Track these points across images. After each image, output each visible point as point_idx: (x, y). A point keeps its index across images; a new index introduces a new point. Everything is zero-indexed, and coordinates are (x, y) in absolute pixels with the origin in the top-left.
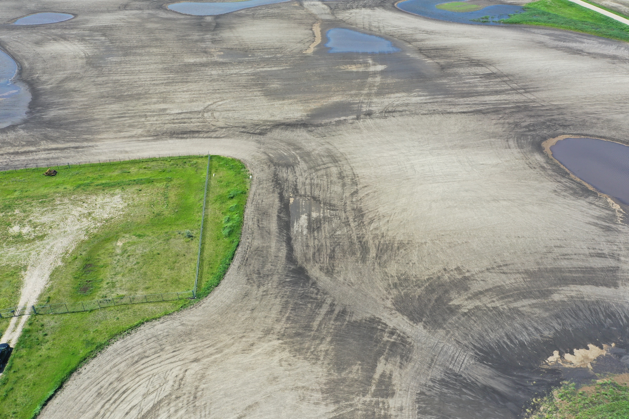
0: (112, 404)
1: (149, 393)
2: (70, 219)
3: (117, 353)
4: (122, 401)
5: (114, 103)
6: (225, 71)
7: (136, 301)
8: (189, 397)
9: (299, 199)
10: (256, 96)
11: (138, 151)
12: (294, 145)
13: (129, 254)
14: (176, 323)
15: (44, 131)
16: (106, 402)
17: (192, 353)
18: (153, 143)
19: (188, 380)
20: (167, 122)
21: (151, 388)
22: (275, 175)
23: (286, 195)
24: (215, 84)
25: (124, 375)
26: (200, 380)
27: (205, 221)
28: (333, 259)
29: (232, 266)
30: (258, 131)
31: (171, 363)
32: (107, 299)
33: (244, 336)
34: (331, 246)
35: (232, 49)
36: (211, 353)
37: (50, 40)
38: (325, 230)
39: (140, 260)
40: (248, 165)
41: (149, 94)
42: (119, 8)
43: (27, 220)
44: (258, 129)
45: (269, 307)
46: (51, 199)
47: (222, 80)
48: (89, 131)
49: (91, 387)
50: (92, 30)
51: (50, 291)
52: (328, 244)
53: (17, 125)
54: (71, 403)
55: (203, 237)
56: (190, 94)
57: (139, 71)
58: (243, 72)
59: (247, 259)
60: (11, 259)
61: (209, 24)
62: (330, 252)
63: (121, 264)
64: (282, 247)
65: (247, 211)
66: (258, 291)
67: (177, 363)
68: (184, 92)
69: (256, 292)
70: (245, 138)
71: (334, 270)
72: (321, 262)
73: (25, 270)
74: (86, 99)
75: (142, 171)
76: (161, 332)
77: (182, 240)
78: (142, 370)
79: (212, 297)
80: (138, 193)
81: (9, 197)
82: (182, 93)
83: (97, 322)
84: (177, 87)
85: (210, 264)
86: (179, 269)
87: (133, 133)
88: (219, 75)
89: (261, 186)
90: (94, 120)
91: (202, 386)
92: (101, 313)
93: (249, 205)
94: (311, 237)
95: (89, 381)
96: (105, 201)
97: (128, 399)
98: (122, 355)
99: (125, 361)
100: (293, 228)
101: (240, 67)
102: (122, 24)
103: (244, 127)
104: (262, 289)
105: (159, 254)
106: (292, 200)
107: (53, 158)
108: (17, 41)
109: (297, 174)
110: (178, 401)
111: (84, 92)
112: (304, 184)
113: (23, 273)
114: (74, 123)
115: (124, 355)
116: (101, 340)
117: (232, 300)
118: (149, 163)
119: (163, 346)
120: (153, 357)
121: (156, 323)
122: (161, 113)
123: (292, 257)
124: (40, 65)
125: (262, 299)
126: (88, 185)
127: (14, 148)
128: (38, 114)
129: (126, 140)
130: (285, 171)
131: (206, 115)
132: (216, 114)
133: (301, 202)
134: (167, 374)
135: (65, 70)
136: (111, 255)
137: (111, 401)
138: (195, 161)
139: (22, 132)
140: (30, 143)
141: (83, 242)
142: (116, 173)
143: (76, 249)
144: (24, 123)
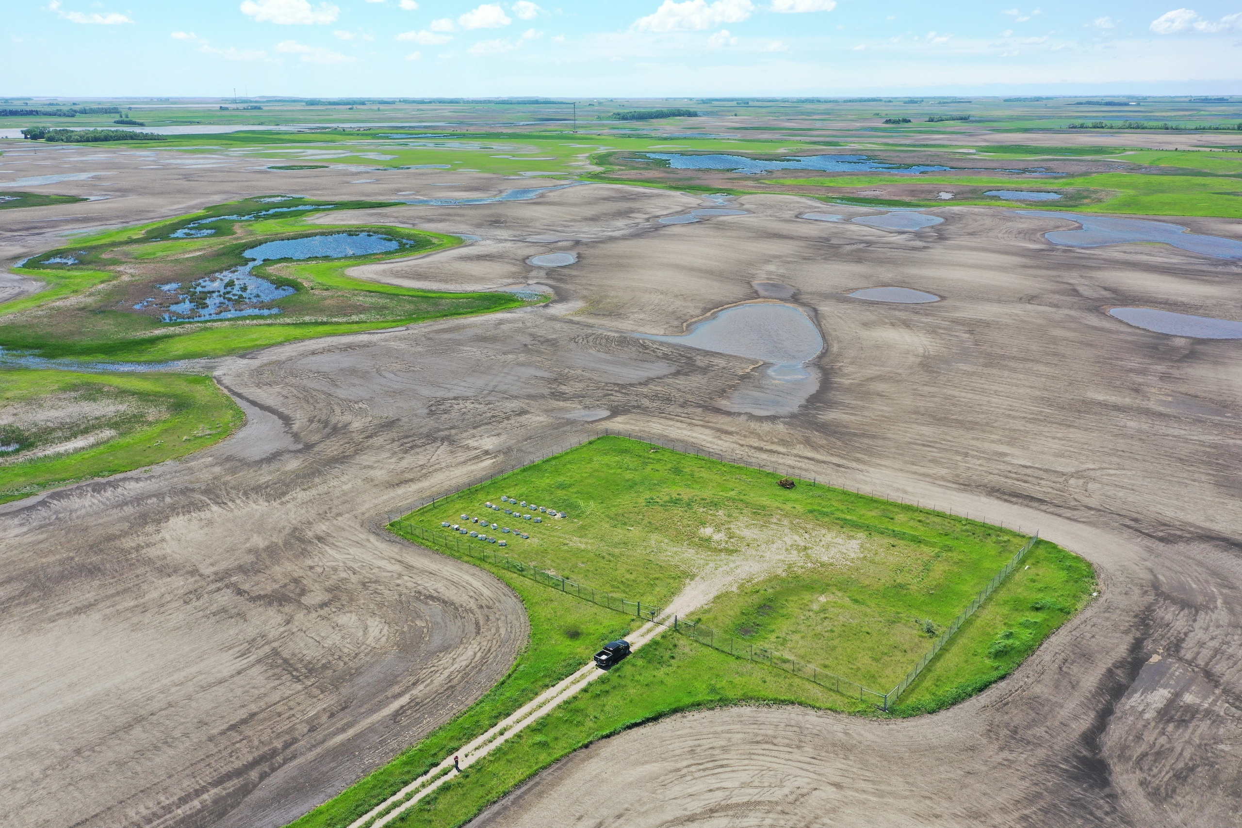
0: (700, 770)
1: (751, 785)
2: (779, 544)
3: (739, 719)
4: (713, 774)
5: (928, 424)
6: (1156, 427)
7: (800, 674)
8: (800, 821)
9: (1171, 663)
10: (1194, 481)
11: (924, 496)
12: (1225, 578)
13: (827, 615)
14: (838, 728)
15: (809, 433)
16: (695, 765)
17: (838, 773)
18: (955, 493)
19: (810, 801)
20: (996, 472)
21: (756, 781)
22: (1149, 609)
23: (1148, 645)
24: (1122, 441)
25: (732, 748)
26: (828, 812)
27: (969, 622)
28: (1181, 781)
29: (973, 700)
30: (1161, 534)
31: (801, 769)
32: (766, 654)
33: (931, 798)
34: (1191, 759)
35: (1196, 397)
36: (865, 789)
37: (886, 324)
38: (1194, 731)
39: (838, 630)
40: (1102, 576)
41: (992, 427)
42: (1021, 299)
43: (727, 527)
44: (1162, 531)
45: (999, 785)
46: (769, 513)
47: (1140, 439)
48: (869, 451)
49: (688, 739)
50: (956, 321)
51: (705, 613)
52: (1187, 754)
53: (779, 418)
54: (656, 742)
55: (952, 641)
56: (1063, 445)
57: (996, 391)
58: (1195, 438)
59: (1007, 703)
60: (684, 561)
61: (1175, 349)
62: (1182, 768)
63: (809, 623)
64: (1085, 717)
65: (1053, 639)
66: (997, 754)
67: (809, 773)
68: (1054, 438)
69: (992, 753)
70: (1125, 536)
71: (1172, 797)
72: (1152, 773)
73: (692, 579)
74: (890, 409)
75: (912, 523)
76: (811, 727)
77: (915, 632)
78: (758, 755)
79: (913, 723)
80: (888, 549)
81: (721, 493)
82: (1050, 439)
83: (738, 673)
84: (1046, 429)
85: (938, 680)
86: (886, 665)
87: (931, 472)
88: (1139, 431)
89: (1107, 615)
90: (885, 439)
91: (826, 820)
92: (750, 666)
93: (1063, 632)
94: (1155, 728)
95: (691, 731)
96: (835, 541)
97: (722, 776)
98: (745, 724)
99: (745, 733)
100: (1128, 699)
101: (1193, 428)
102: (1010, 321)
103: (1135, 520)
104: (1005, 754)
105: (868, 633)
106: (1155, 659)
107: (800, 468)
108: (840, 318)
109: (1197, 625)
110: (781, 816)
111: (893, 399)
112: (1201, 644)
113: (688, 581)
114: (855, 435)
115: (747, 727)
116: (731, 695)
117: (943, 744)
118: (930, 516)
119: (803, 744)
120: (781, 748)
121: (811, 712)
122: (994, 458)
123: (1094, 739)
124: (852, 353)
125: (995, 768)
126: (826, 514)
127: (761, 442)
128: (814, 412)
129: (916, 477)
130: (1174, 611)
131: (1072, 481)
132: (1092, 486)
133: (1174, 668)
134: (787, 778)
135: (884, 366)
136: (804, 607)
137: (701, 767)
138: (1006, 538)
139: (780, 427)
140: (783, 442)
141: (777, 577)
142: (873, 514)
143: (764, 581)
144: (790, 417)
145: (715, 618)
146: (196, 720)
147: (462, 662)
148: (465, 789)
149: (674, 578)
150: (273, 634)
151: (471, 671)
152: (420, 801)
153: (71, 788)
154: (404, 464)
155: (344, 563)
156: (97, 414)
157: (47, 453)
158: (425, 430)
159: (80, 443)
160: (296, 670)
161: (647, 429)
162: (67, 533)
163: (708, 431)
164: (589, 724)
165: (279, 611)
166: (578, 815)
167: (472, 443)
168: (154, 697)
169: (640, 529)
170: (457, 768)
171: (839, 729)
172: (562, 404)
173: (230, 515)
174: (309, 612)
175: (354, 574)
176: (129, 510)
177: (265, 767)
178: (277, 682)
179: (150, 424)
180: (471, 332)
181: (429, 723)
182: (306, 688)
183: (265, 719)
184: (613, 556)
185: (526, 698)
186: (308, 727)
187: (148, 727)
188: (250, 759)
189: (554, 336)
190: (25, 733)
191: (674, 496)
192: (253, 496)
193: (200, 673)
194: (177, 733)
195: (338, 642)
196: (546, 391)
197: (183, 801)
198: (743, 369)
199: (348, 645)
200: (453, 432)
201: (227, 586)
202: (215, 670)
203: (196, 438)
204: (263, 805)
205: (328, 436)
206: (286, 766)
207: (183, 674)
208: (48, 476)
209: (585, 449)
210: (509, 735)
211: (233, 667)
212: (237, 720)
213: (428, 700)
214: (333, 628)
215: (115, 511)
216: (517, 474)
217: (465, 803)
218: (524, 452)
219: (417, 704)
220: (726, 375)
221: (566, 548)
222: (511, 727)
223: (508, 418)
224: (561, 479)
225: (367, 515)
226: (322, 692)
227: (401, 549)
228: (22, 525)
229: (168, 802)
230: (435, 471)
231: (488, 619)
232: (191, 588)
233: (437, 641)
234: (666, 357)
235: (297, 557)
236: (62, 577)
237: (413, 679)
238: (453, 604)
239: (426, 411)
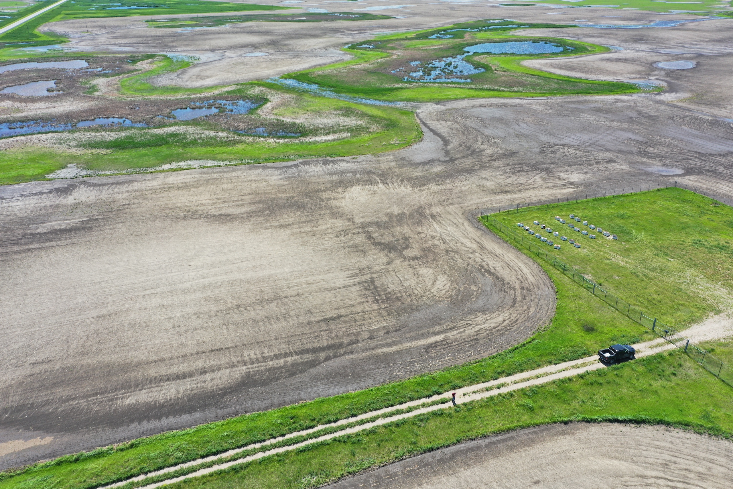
16: (664, 478)
49: (665, 452)
51: (720, 346)
60: (713, 297)
73: (717, 314)
95: (670, 446)
113: (712, 314)
116: (724, 427)
145: (730, 353)
146: (307, 309)
147: (492, 324)
148: (453, 420)
149: (699, 309)
150: (377, 268)
151: (496, 332)
152: (415, 416)
153: (224, 327)
154: (509, 180)
155: (441, 235)
156: (346, 124)
157: (312, 140)
158: (532, 162)
159: (329, 137)
160: (379, 295)
161: (714, 188)
162: (299, 184)
164: (575, 405)
165: (387, 255)
166: (536, 479)
167: (563, 175)
168: (292, 287)
169: (680, 262)
170: (454, 402)
172: (645, 160)
173: (387, 191)
174: (405, 261)
175: (444, 243)
176: (335, 177)
177: (331, 353)
178: (364, 300)
179: (369, 133)
180: (592, 105)
181: (449, 360)
182: (379, 309)
183: (346, 322)
184: (647, 277)
185: (529, 366)
186: (369, 335)
187: (280, 304)
188: (325, 344)
189: (656, 114)
190: (219, 287)
191: (722, 243)
192: (406, 183)
193: (323, 280)
194: (293, 313)
195: (413, 285)
196: (635, 150)
197: (276, 357)
199: (418, 289)
200: (553, 166)
201: (364, 232)
202: (332, 281)
203: (390, 144)
204: (318, 378)
205: (467, 156)
206: (344, 357)
207: (314, 278)
208: (306, 152)
209: (652, 194)
210: (504, 390)
211: (343, 282)
212: (330, 316)
213: (456, 343)
214: (415, 275)
215: (328, 176)
216: (589, 202)
217: (449, 431)
218: (601, 188)
219: (447, 344)
221: (608, 262)
222: (508, 385)
223: (597, 163)
224: (622, 212)
225: (469, 208)
226: (388, 315)
227: (482, 235)
228: (280, 175)
229: (267, 355)
230: (529, 189)
231: (524, 298)
232: (344, 228)
233: (480, 303)
235: (413, 224)
236: (284, 206)
237: (451, 325)
238: (503, 280)
239: (539, 150)
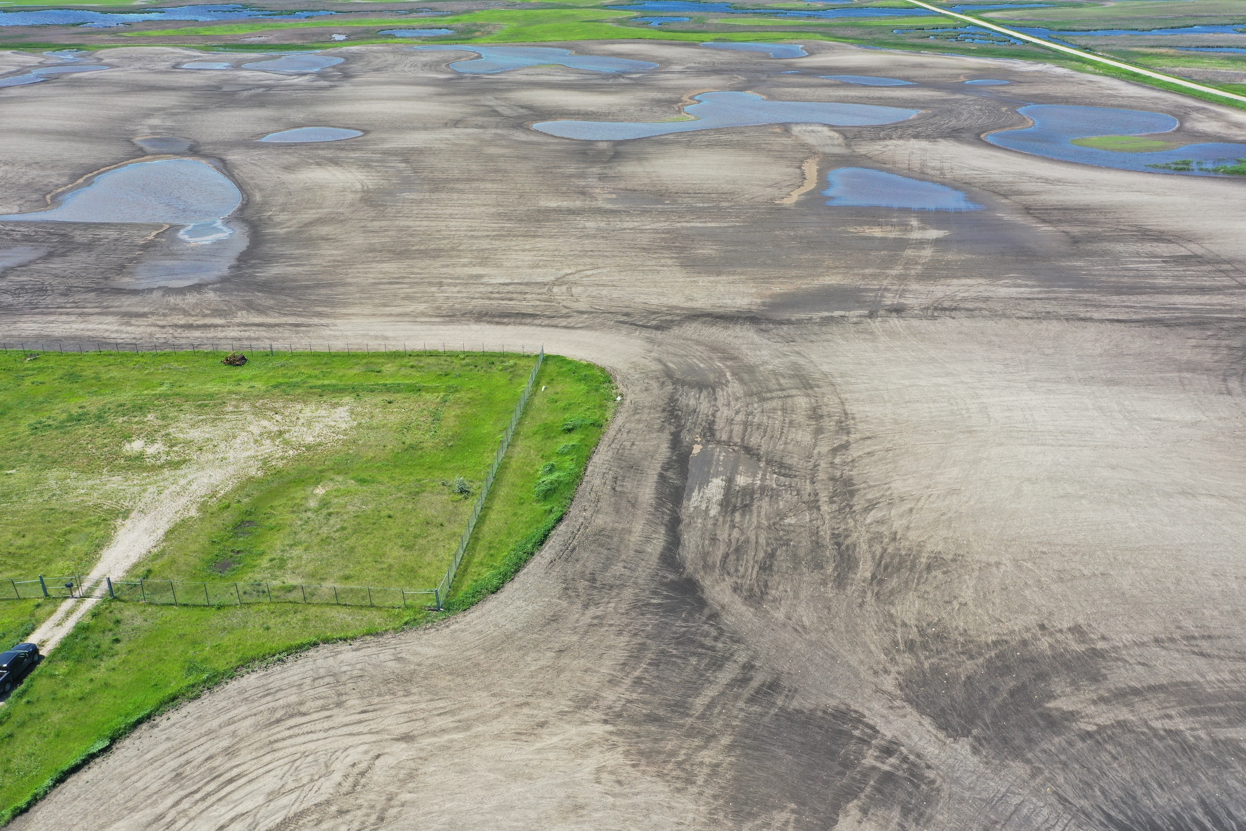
0: (196, 802)
1: (282, 791)
2: (243, 436)
3: (242, 697)
4: (220, 800)
5: (389, 261)
6: (612, 223)
7: (315, 600)
8: (368, 815)
9: (713, 449)
10: (663, 266)
11: (408, 338)
12: (723, 351)
13: (331, 510)
14: (386, 655)
15: (249, 296)
16: (186, 796)
17: (402, 720)
18: (441, 327)
19: (375, 778)
20: (477, 295)
21: (290, 781)
22: (672, 400)
23: (686, 437)
24: (587, 242)
25: (241, 745)
26: (403, 782)
27: (503, 467)
28: (768, 572)
29: (537, 558)
30: (654, 323)
31: (351, 734)
32: (260, 588)
33: (527, 704)
34: (768, 544)
35: (635, 190)
36: (444, 727)
37: (311, 164)
38: (759, 513)
39: (350, 525)
40: (618, 377)
41: (459, 251)
42: (446, 124)
43: (163, 433)
44: (654, 319)
45: (598, 652)
46: (220, 401)
47: (603, 237)
48: (330, 302)
49: (167, 758)
50: (387, 153)
51: (156, 559)
52: (762, 541)
53: (206, 285)
54: (115, 786)
55: (491, 495)
56: (535, 256)
57: (451, 214)
58: (648, 227)
59: (574, 549)
60: (107, 496)
61: (601, 152)
62: (764, 558)
63: (309, 528)
64: (657, 536)
65: (596, 459)
66: (583, 614)
67: (362, 737)
68: (524, 251)
69: (577, 616)
70: (624, 332)
71: (767, 593)
72: (740, 574)
73: (125, 517)
74: (341, 252)
75: (403, 371)
76: (349, 668)
77: (446, 497)
78: (284, 739)
79: (478, 613)
80: (384, 407)
81: (146, 392)
82: (520, 253)
83: (225, 629)
84: (513, 243)
85: (490, 548)
86: (424, 551)
87: (408, 310)
88: (599, 229)
89: (637, 417)
90: (344, 285)
91: (405, 796)
92: (240, 613)
93: (602, 448)
94: (724, 522)
95: (169, 744)
96: (317, 414)
97: (235, 796)
98: (253, 701)
99: (255, 715)
100: (689, 500)
101: (643, 218)
102: (443, 146)
103: (627, 314)
104: (592, 611)
105: (390, 517)
106: (697, 449)
107: (249, 338)
108: (255, 164)
109: (719, 403)
110: (340, 820)
111: (341, 241)
112: (730, 421)
113: (119, 521)
114: (308, 287)
115: (256, 704)
116: (221, 665)
117: (520, 626)
118: (423, 359)
119: (344, 698)
120: (315, 716)
121: (343, 647)
122: (471, 281)
123: (673, 558)
124: (279, 200)
125: (586, 632)
126: (296, 385)
127: (187, 318)
128: (251, 271)
129: (393, 319)
130: (694, 395)
131: (556, 289)
132: (576, 290)
133: (716, 454)
134: (334, 757)
135: (321, 208)
136: (296, 509)
137: (197, 796)
138: (512, 362)
139: (211, 295)
140: (217, 312)
141: (250, 479)
142: (355, 371)
143: (235, 491)
144: (220, 282)
145: (173, 562)
149: (97, 524)
161: (14, 333)
163: (110, 319)
169: (28, 468)
171: (388, 657)
191: (75, 411)
198: (142, 237)
220: (120, 248)
234: (27, 239)
